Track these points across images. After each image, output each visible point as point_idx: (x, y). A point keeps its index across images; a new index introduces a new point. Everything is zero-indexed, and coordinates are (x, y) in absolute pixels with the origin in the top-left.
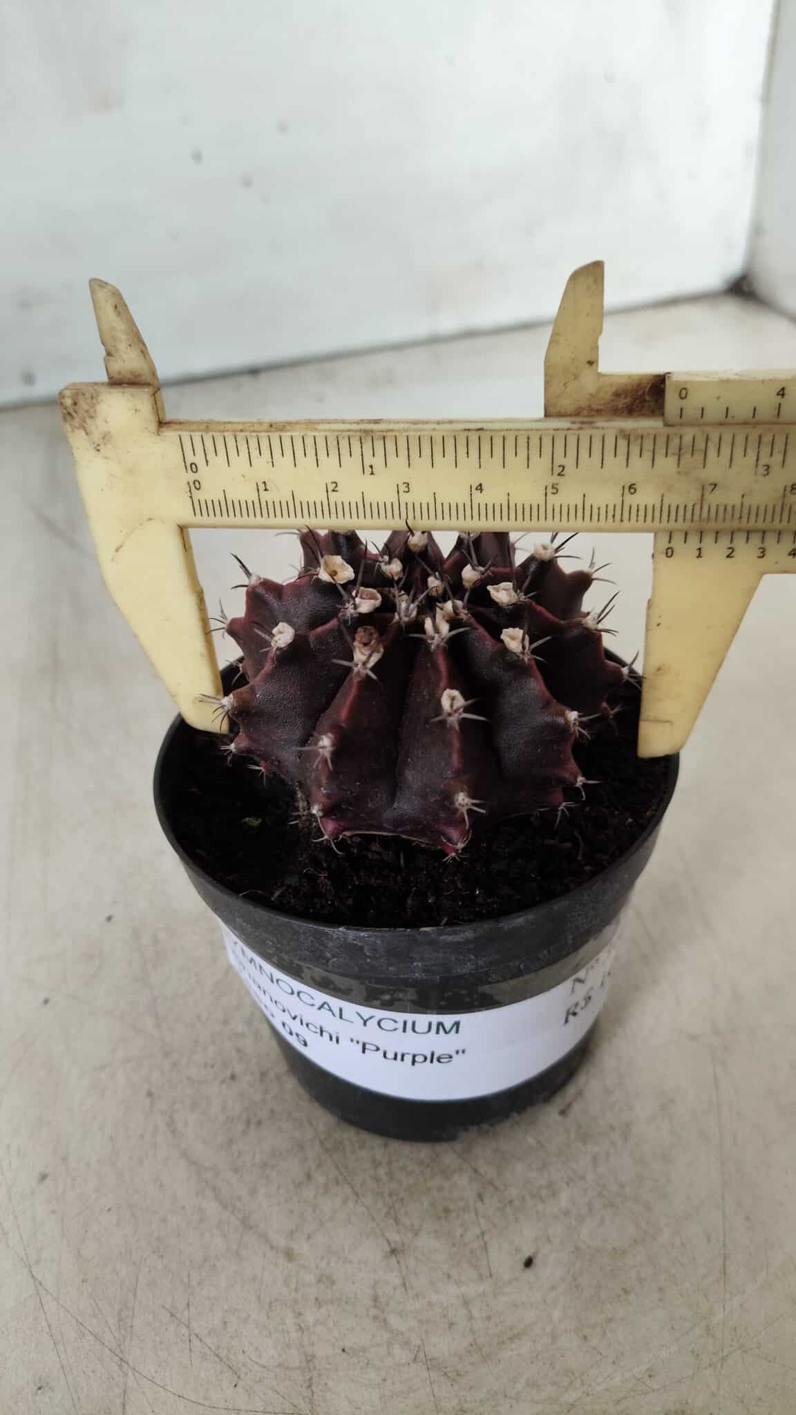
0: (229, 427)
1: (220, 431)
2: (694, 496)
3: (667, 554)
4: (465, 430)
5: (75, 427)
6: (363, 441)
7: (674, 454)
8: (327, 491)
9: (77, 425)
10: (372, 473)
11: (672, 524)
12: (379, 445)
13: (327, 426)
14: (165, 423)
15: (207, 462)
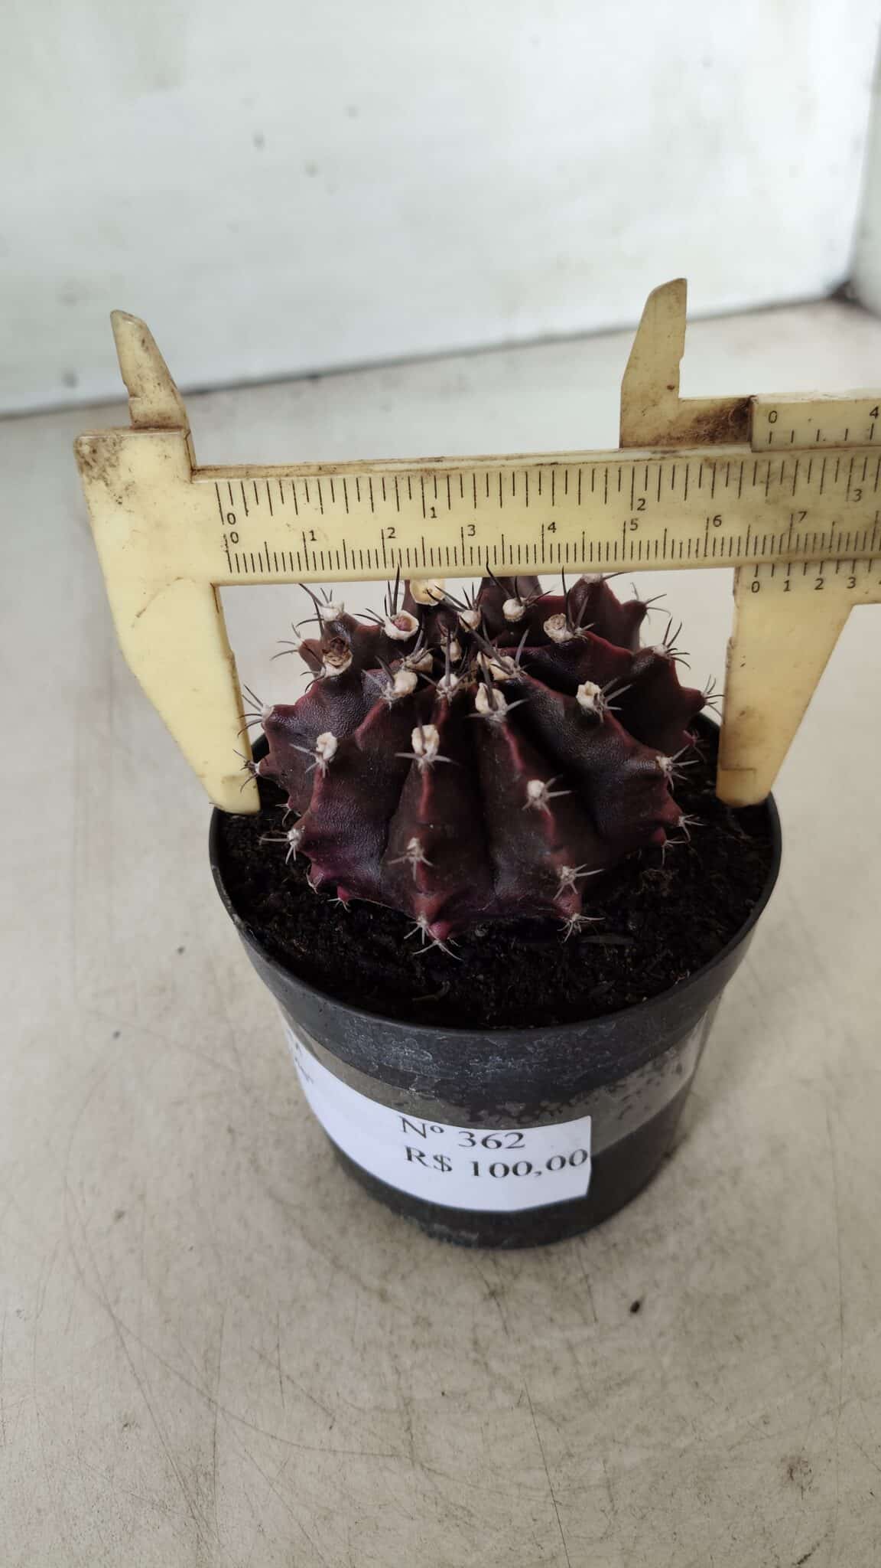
0: (272, 471)
1: (262, 477)
2: (783, 524)
3: (753, 588)
4: (538, 465)
5: (94, 478)
6: (424, 481)
7: (762, 482)
8: (383, 538)
9: (96, 476)
10: (434, 516)
11: (759, 557)
12: (442, 485)
13: (383, 467)
14: (199, 470)
15: (247, 511)
